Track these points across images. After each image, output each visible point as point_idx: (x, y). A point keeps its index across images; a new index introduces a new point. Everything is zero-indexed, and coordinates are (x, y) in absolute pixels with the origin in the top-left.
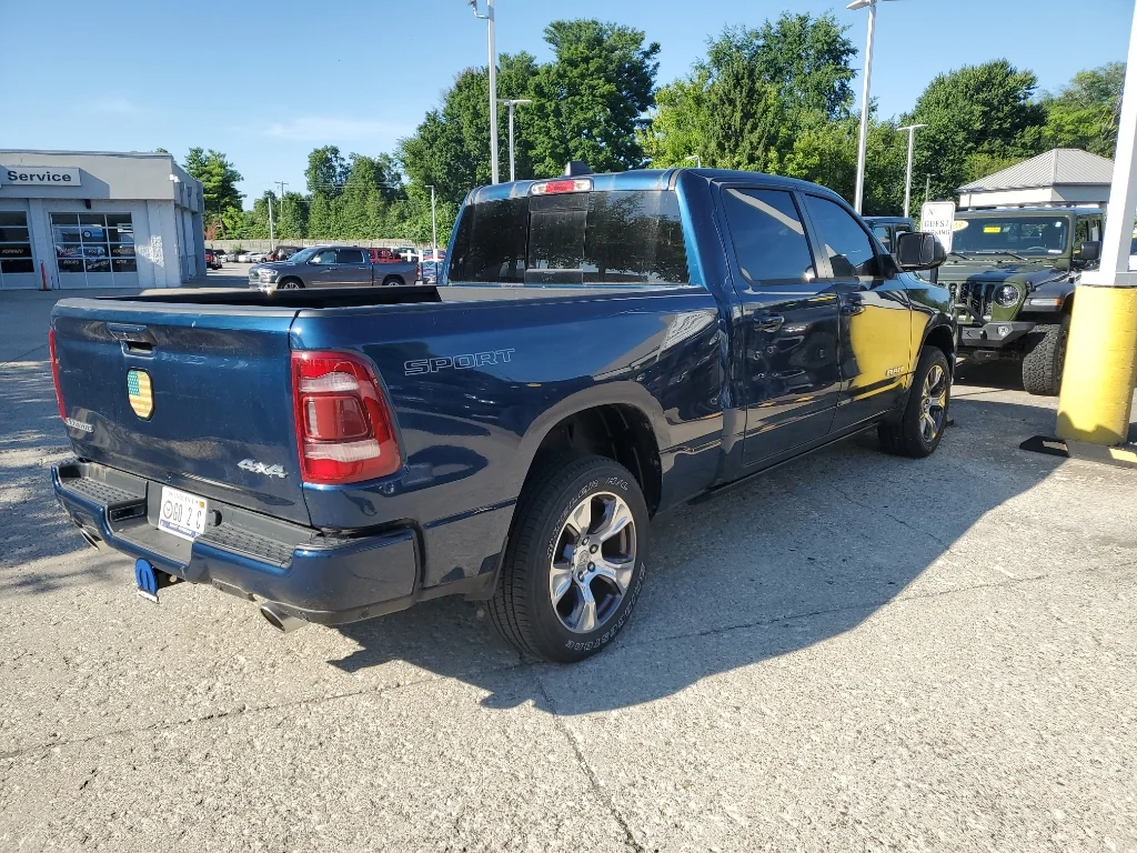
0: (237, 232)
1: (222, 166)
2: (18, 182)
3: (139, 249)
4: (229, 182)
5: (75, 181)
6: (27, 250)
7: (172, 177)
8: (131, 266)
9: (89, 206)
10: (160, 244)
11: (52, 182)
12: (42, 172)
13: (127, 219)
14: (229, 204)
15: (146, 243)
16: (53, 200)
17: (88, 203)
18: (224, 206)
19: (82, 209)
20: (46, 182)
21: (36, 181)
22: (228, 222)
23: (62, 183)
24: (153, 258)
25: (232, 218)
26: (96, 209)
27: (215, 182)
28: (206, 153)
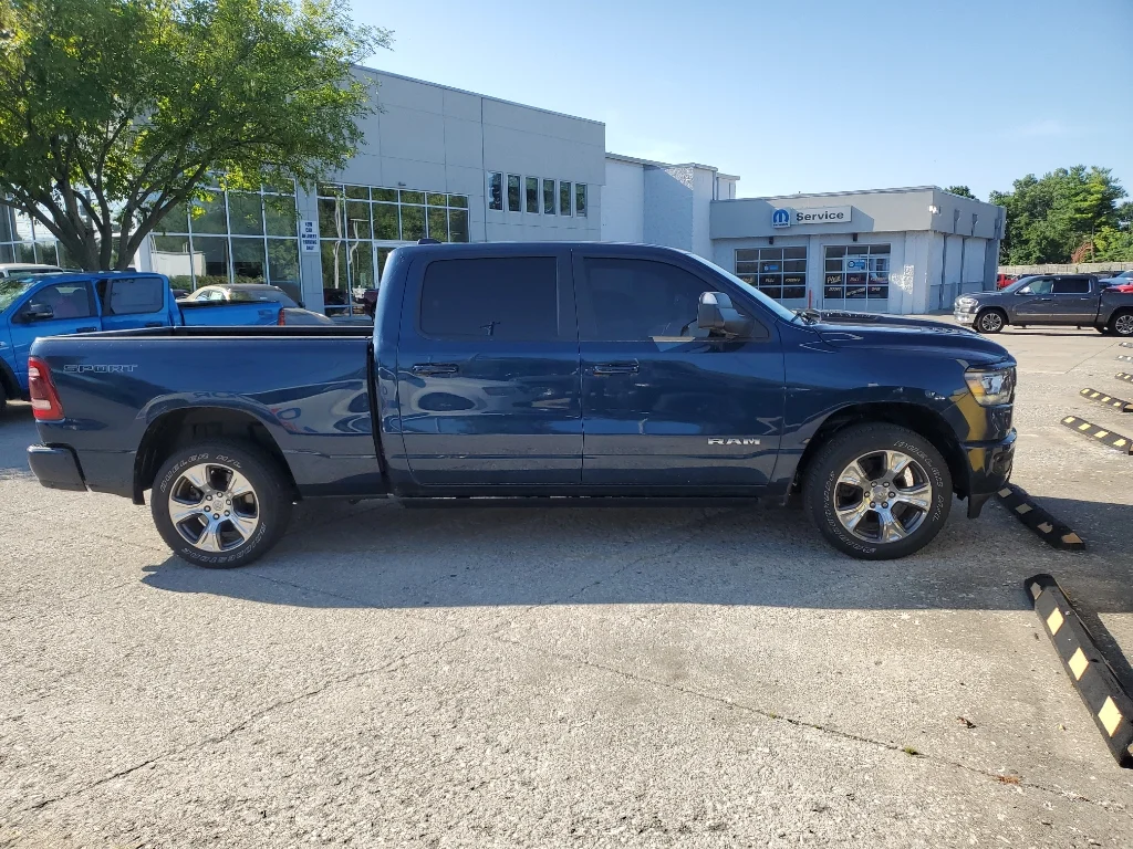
0: (1109, 253)
1: (1105, 182)
2: (804, 221)
3: (892, 278)
4: (1110, 199)
5: (847, 218)
6: (803, 280)
7: (931, 208)
8: (883, 293)
9: (855, 239)
10: (911, 273)
11: (829, 220)
12: (821, 212)
13: (886, 249)
14: (1105, 223)
15: (899, 272)
16: (829, 235)
17: (855, 236)
18: (1099, 226)
19: (849, 242)
20: (824, 220)
21: (817, 220)
22: (1101, 244)
23: (836, 220)
24: (903, 285)
25: (1106, 238)
26: (861, 242)
27: (1093, 200)
28: (1089, 170)
